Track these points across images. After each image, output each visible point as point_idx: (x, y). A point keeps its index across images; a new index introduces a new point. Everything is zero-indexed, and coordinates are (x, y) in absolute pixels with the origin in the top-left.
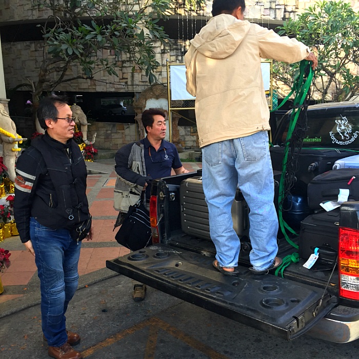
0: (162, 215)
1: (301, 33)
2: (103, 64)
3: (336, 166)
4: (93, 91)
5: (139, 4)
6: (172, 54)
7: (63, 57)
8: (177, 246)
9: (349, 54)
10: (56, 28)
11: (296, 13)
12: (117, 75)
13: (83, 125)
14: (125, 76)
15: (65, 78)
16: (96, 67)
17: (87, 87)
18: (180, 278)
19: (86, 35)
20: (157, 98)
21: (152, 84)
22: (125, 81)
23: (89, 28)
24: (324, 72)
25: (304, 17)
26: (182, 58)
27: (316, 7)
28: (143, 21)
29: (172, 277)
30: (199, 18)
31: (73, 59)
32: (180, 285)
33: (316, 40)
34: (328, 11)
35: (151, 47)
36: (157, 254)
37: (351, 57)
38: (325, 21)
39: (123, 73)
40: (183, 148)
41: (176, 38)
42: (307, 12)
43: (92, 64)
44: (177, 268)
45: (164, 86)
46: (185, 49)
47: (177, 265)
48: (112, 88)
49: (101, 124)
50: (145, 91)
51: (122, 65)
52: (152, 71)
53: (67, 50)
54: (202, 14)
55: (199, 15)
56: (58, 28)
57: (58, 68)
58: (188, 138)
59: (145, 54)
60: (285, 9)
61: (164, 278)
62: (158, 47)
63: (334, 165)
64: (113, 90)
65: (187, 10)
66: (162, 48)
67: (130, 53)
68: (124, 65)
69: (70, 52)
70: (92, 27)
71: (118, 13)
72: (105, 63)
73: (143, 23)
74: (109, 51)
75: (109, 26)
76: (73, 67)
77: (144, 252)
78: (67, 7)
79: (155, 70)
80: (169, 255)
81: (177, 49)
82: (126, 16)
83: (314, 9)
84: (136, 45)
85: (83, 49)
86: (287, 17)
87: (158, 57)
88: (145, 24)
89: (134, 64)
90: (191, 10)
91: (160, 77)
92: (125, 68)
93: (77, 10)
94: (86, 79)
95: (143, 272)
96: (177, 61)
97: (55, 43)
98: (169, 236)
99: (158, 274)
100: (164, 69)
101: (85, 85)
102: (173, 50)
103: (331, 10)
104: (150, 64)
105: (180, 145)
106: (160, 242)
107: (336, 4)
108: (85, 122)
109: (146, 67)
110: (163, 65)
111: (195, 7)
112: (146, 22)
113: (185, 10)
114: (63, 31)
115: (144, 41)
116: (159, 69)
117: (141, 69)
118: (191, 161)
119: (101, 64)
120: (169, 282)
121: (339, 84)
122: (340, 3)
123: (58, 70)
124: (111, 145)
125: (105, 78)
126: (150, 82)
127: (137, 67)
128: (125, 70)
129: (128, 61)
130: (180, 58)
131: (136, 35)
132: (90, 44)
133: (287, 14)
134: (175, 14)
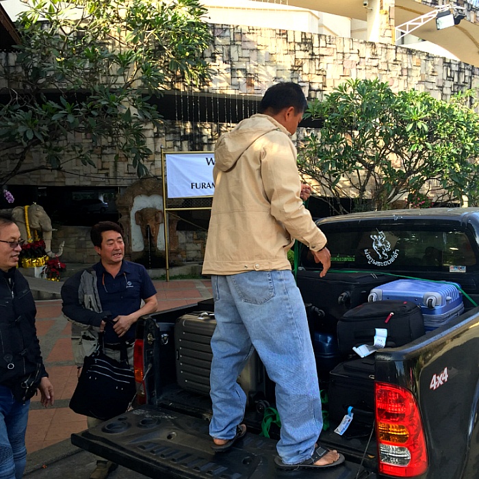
0: (150, 365)
1: (330, 118)
2: (74, 150)
3: (372, 296)
4: (60, 185)
5: (124, 75)
6: (168, 139)
7: (19, 141)
8: (171, 408)
9: (390, 143)
10: (11, 104)
11: (324, 92)
12: (94, 166)
13: (47, 232)
14: (105, 166)
15: (23, 168)
16: (66, 153)
17: (53, 180)
18: (173, 457)
19: (52, 115)
20: (149, 194)
21: (141, 177)
22: (105, 172)
23: (56, 106)
24: (360, 165)
25: (333, 98)
26: (181, 144)
27: (347, 86)
28: (130, 98)
29: (162, 456)
30: (203, 95)
31: (34, 144)
32: (172, 466)
33: (348, 126)
34: (361, 92)
35: (140, 130)
36: (143, 422)
37: (391, 147)
38: (358, 104)
39: (103, 162)
40: (184, 259)
41: (173, 119)
42: (336, 91)
43: (60, 151)
44: (169, 441)
45: (158, 179)
46: (184, 133)
47: (169, 437)
48: (87, 181)
49: (71, 229)
50: (132, 186)
51: (102, 151)
52: (141, 161)
53: (25, 133)
54: (206, 90)
55: (202, 91)
56: (14, 103)
57: (13, 154)
58: (189, 247)
59: (132, 138)
60: (310, 86)
61: (150, 457)
62: (149, 130)
63: (370, 295)
64: (89, 184)
65: (187, 84)
66: (155, 130)
67: (112, 137)
68: (105, 151)
69: (30, 136)
70: (60, 104)
71: (97, 88)
72: (78, 149)
73: (129, 100)
74: (83, 134)
75: (84, 104)
76: (33, 154)
77: (125, 419)
78: (28, 76)
79: (145, 159)
80: (159, 421)
81: (174, 133)
82: (107, 91)
83: (345, 88)
84: (121, 127)
85: (48, 132)
86: (313, 96)
87: (149, 143)
88: (132, 101)
89: (117, 151)
90: (192, 84)
91: (153, 167)
92: (105, 156)
93: (41, 81)
94: (51, 170)
95: (123, 449)
96: (175, 147)
97: (9, 123)
98: (159, 393)
99: (142, 452)
100: (158, 158)
101: (50, 178)
102: (170, 133)
103: (365, 91)
104: (140, 152)
105: (179, 256)
106: (147, 402)
107: (371, 83)
108: (50, 227)
109: (134, 155)
110: (156, 153)
111: (197, 82)
112: (134, 100)
113: (184, 85)
114: (20, 108)
115: (130, 122)
116: (151, 157)
117: (127, 158)
118: (194, 278)
119: (72, 150)
120: (158, 464)
121: (380, 179)
122: (376, 82)
123: (12, 157)
124: (85, 256)
125: (77, 168)
126: (139, 174)
127: (121, 154)
128: (105, 158)
129: (109, 147)
130: (179, 144)
131: (120, 115)
132: (58, 126)
133: (313, 93)
134: (172, 89)
